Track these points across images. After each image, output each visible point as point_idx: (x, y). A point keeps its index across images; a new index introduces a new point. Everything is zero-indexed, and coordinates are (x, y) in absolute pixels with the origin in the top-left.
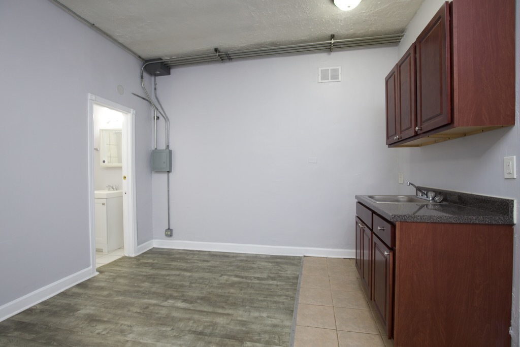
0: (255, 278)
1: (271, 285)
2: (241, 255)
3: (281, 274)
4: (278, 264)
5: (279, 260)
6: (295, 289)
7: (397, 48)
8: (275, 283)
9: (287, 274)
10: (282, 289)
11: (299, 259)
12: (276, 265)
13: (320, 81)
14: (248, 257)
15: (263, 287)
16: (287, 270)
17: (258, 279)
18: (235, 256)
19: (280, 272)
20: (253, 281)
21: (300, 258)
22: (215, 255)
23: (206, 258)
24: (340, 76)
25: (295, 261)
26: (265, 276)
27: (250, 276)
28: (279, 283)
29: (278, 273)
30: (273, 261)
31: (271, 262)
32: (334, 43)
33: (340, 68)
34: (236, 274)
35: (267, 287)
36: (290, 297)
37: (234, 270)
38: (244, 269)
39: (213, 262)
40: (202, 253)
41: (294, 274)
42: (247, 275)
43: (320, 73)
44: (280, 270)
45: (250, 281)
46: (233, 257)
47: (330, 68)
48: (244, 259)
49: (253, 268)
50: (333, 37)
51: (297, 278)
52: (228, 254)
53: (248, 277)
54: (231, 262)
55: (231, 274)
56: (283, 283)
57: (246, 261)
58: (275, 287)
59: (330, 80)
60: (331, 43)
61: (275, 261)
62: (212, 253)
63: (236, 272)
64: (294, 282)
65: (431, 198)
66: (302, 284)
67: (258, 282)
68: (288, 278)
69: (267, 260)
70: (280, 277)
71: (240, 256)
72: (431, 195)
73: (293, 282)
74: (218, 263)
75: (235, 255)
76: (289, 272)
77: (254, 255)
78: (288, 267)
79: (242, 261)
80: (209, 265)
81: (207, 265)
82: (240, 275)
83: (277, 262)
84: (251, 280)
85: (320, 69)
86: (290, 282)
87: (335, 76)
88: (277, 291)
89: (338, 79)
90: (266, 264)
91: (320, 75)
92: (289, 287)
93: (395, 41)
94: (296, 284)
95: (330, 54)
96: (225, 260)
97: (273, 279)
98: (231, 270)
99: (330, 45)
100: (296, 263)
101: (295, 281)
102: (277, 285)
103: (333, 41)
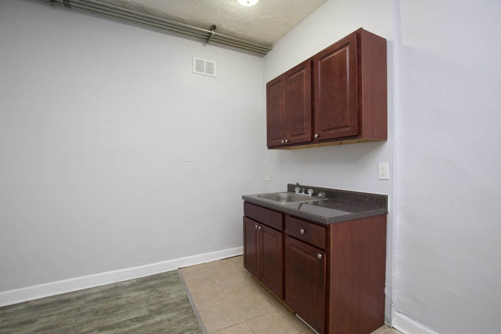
0: (132, 320)
1: (161, 322)
2: (90, 292)
3: (164, 301)
4: (153, 288)
5: (151, 283)
6: (194, 316)
7: (262, 59)
8: (164, 317)
9: (172, 299)
10: (179, 323)
11: (175, 275)
12: (151, 292)
13: (195, 71)
14: (103, 291)
15: (152, 329)
16: (169, 294)
17: (137, 320)
18: (81, 296)
19: (162, 299)
20: (132, 327)
21: (175, 273)
22: (43, 305)
23: (24, 317)
24: (215, 71)
25: (172, 278)
26: (144, 312)
27: (123, 320)
28: (170, 315)
29: (161, 302)
30: (144, 285)
31: (143, 289)
32: (214, 35)
33: (215, 63)
34: (99, 326)
35: (157, 328)
36: (195, 330)
37: (92, 321)
38: (108, 313)
39: (44, 320)
40: (9, 311)
41: (181, 296)
42: (118, 321)
43: (195, 63)
44: (160, 297)
45: (127, 329)
46: (78, 298)
47: (205, 60)
48: (100, 296)
49: (120, 307)
50: (214, 28)
51: (187, 300)
52: (66, 297)
53: (120, 323)
54: (78, 309)
55: (90, 328)
56: (175, 314)
57: (104, 298)
58: (167, 323)
59: (205, 73)
60: (211, 34)
61: (147, 285)
62: (36, 303)
63: (96, 322)
64: (185, 306)
65: (310, 195)
66: (197, 306)
67: (139, 325)
68: (177, 304)
69: (136, 288)
70: (165, 306)
71: (90, 294)
72: (310, 192)
73: (186, 308)
74: (54, 318)
75: (80, 294)
76: (173, 296)
77: (112, 286)
78: (168, 288)
79: (96, 300)
80: (36, 328)
81: (33, 329)
82: (106, 324)
83: (151, 287)
84: (129, 326)
85: (195, 58)
86: (183, 309)
87: (210, 70)
88: (174, 328)
89: (213, 74)
90: (136, 294)
91: (195, 64)
92: (185, 317)
93: (263, 52)
94: (190, 309)
95: (205, 46)
96: (66, 309)
97: (159, 312)
98: (87, 322)
99: (209, 35)
100: (175, 280)
101: (187, 305)
102: (169, 320)
103: (213, 32)
